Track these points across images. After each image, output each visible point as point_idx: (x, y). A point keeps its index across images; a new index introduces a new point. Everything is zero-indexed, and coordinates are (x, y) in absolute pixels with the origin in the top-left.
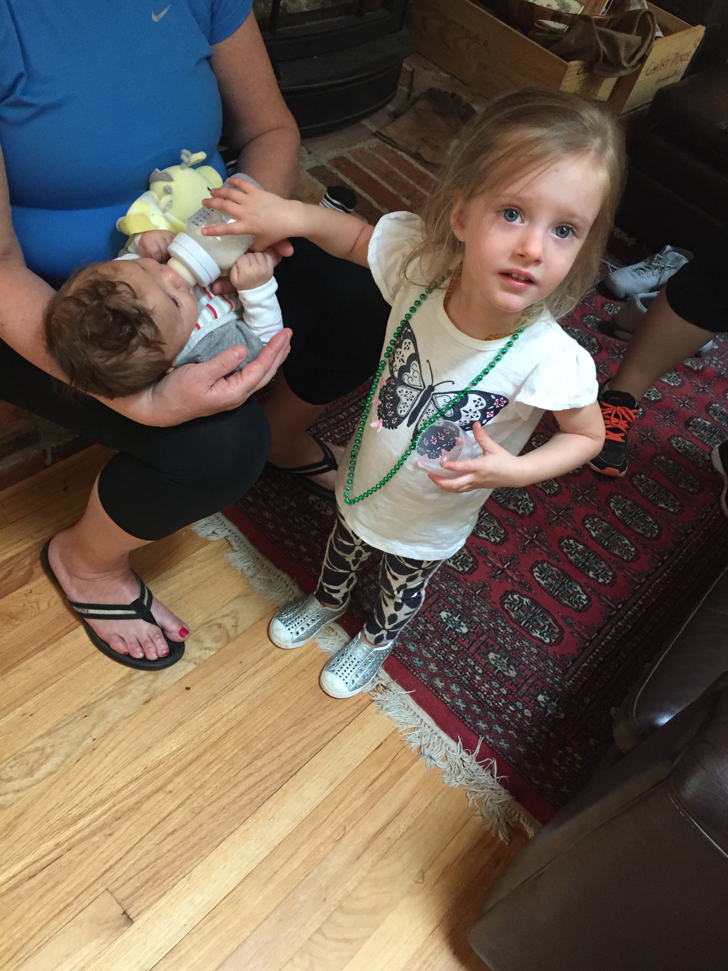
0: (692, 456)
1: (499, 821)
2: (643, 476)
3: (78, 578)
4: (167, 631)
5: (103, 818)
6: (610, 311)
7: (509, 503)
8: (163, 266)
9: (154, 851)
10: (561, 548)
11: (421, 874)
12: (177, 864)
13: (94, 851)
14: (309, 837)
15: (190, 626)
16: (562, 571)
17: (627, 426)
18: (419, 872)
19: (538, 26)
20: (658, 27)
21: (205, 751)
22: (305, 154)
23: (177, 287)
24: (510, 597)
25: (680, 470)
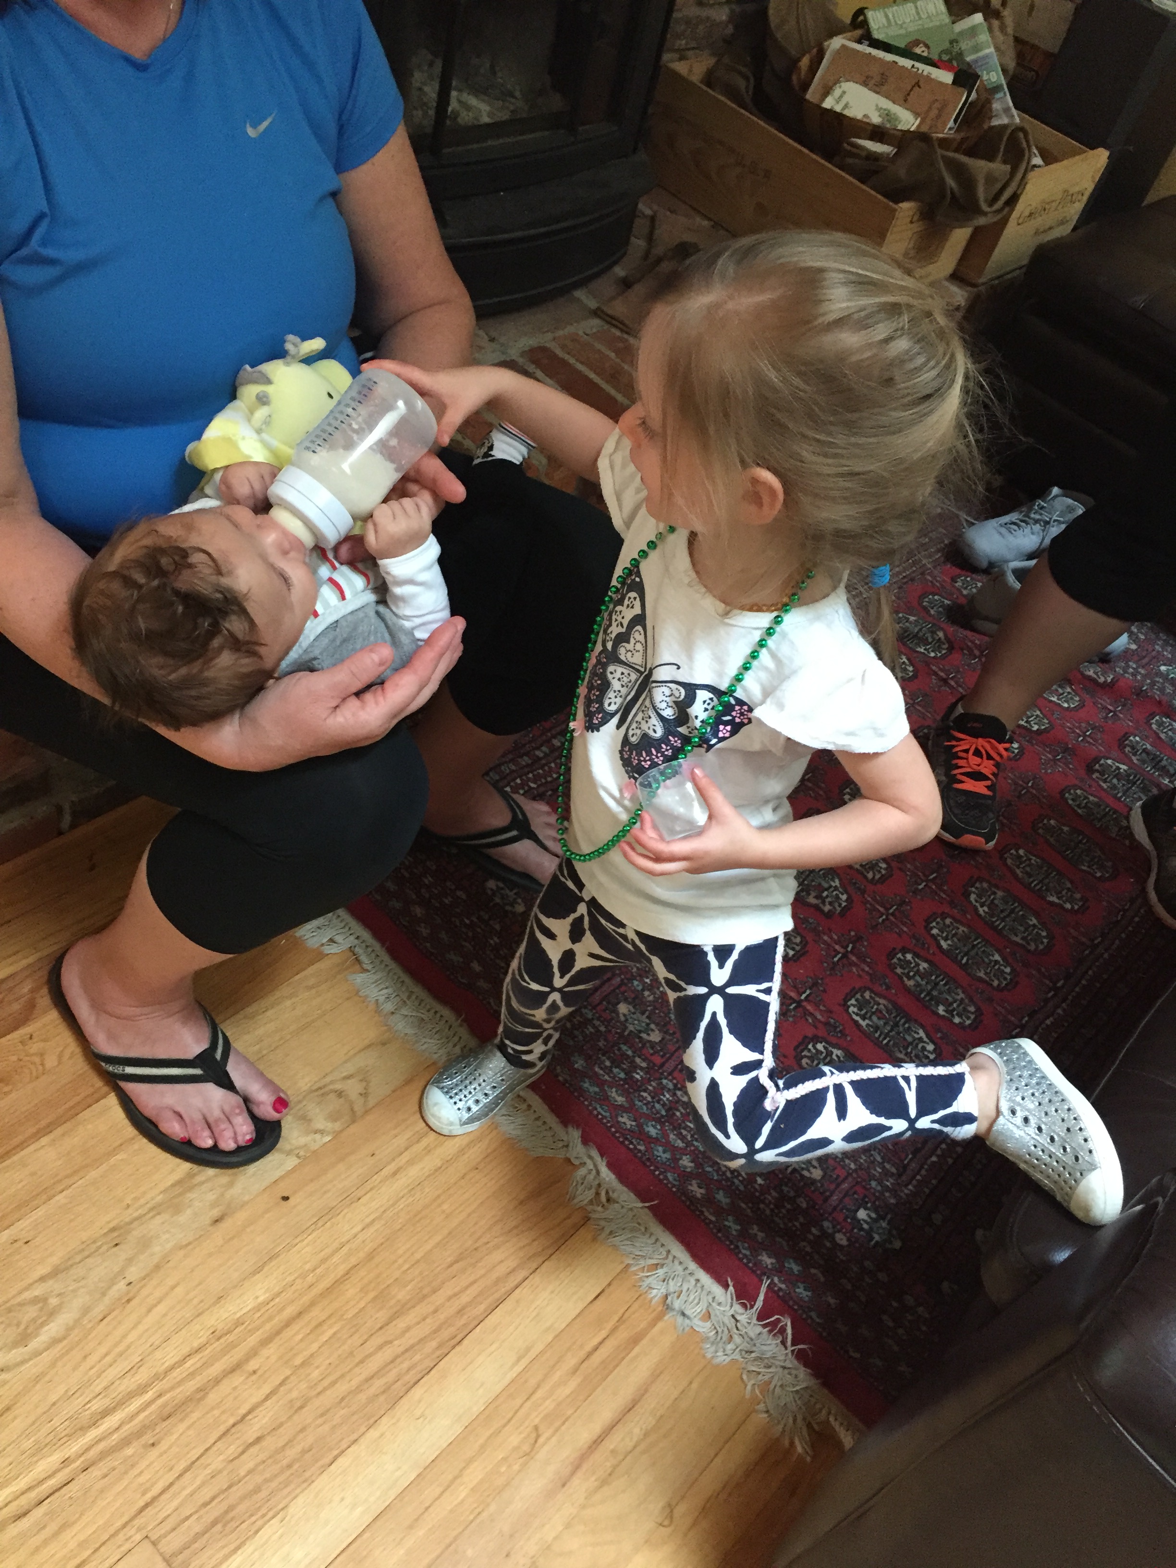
0: (1100, 820)
1: (795, 1420)
2: (1021, 852)
3: (111, 1015)
4: (253, 1103)
5: (142, 1416)
6: (966, 588)
7: (809, 894)
8: (261, 518)
9: (225, 1473)
10: (892, 968)
11: (668, 1510)
12: (264, 1494)
13: (126, 1473)
14: (483, 1448)
15: (291, 1095)
16: (895, 1004)
17: (995, 771)
18: (663, 1508)
19: (849, 148)
20: (1036, 151)
21: (312, 1304)
22: (484, 341)
23: (285, 553)
24: (810, 1046)
25: (1080, 842)
